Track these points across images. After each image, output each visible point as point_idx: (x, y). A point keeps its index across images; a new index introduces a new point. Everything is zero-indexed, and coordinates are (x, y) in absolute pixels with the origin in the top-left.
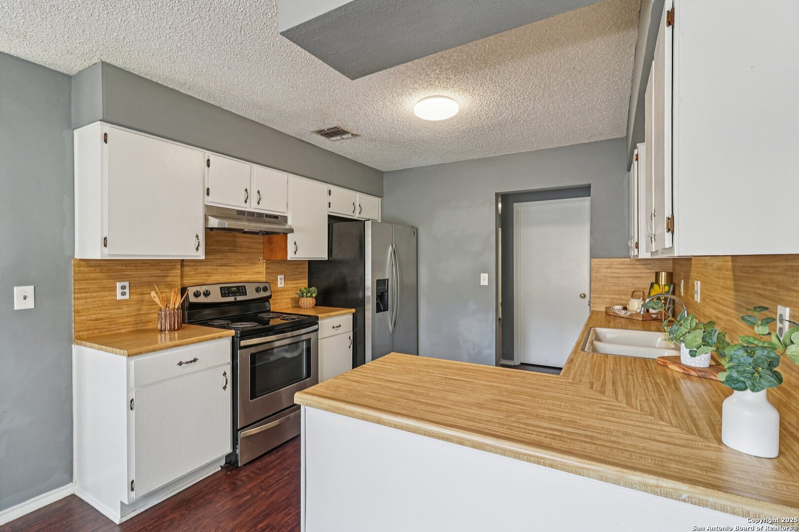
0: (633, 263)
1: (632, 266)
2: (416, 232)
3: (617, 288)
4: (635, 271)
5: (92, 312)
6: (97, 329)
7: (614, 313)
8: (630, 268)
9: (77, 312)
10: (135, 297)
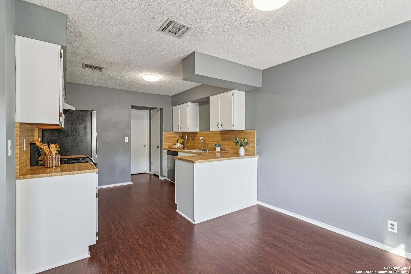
0: (173, 133)
5: (21, 158)
10: (26, 149)
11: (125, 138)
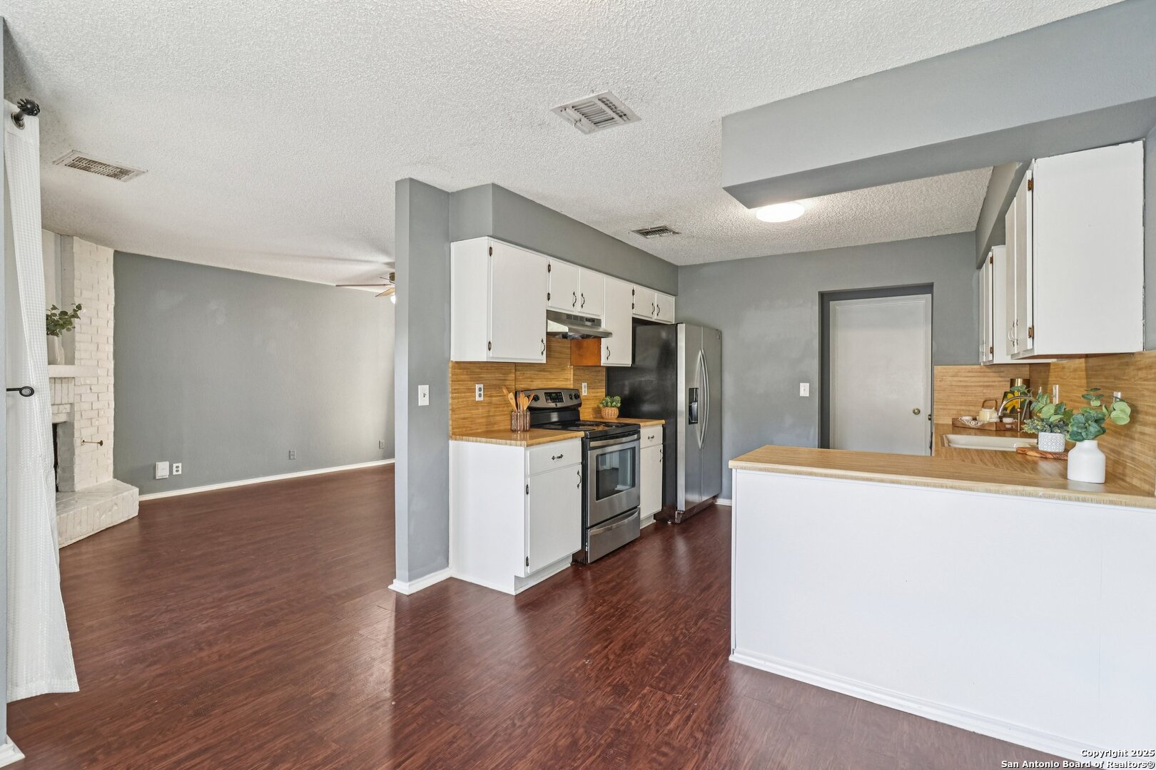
0: (983, 370)
1: (982, 374)
2: (719, 334)
3: (964, 399)
4: (986, 379)
5: (461, 412)
6: (464, 427)
7: (963, 424)
8: (980, 377)
9: (453, 410)
10: (487, 399)
11: (801, 384)
